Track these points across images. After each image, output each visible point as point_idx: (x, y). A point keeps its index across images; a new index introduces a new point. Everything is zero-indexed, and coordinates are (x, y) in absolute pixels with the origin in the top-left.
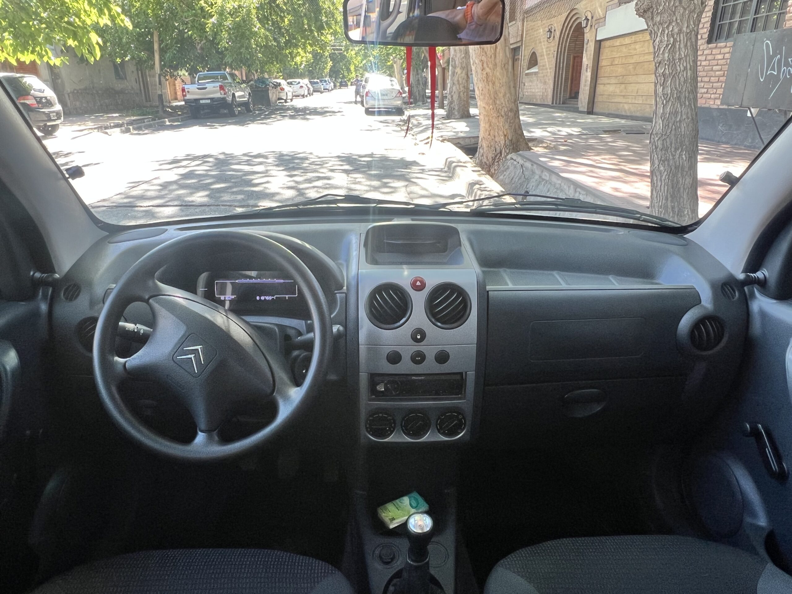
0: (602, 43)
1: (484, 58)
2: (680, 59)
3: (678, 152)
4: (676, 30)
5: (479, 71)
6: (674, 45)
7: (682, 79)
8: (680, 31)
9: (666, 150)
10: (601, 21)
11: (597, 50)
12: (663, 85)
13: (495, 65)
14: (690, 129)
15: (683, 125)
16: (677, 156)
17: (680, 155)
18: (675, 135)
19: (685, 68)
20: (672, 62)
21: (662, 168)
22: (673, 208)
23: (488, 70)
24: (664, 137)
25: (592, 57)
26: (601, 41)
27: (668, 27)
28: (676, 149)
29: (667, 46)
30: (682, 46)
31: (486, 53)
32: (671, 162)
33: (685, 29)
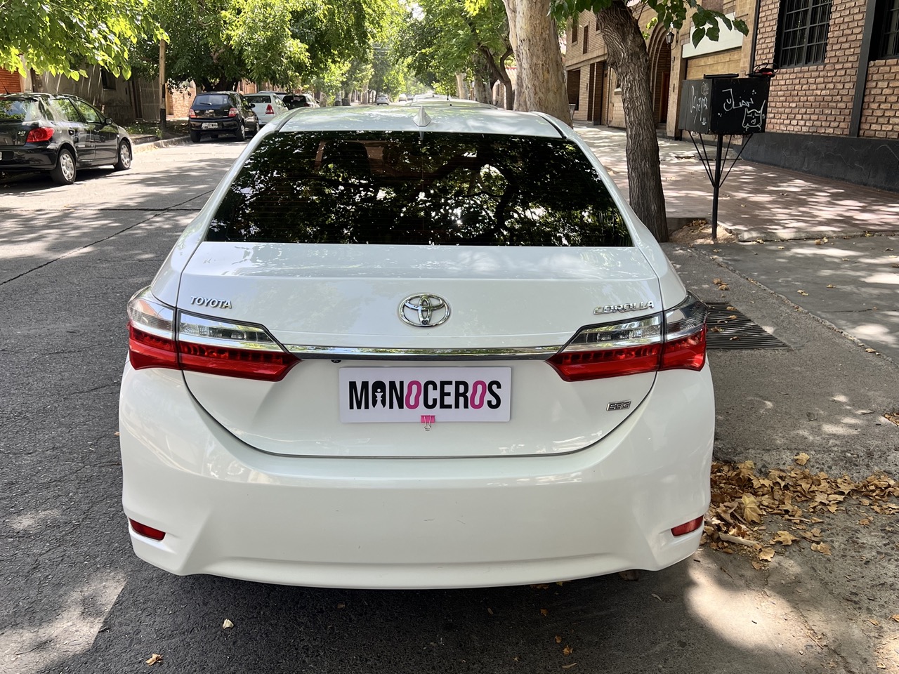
0: (689, 61)
1: (536, 83)
2: (637, 98)
3: (643, 162)
4: (631, 78)
5: (532, 95)
6: (631, 88)
7: (640, 111)
8: (634, 78)
9: (635, 161)
10: (686, 37)
11: (684, 69)
12: (629, 114)
13: (548, 90)
14: (650, 145)
15: (645, 143)
16: (643, 165)
17: (645, 164)
18: (640, 150)
19: (641, 104)
20: (632, 100)
21: (633, 174)
22: (643, 204)
23: (541, 95)
24: (633, 152)
25: (678, 76)
26: (687, 59)
27: (626, 76)
28: (642, 160)
29: (627, 88)
30: (637, 89)
31: (538, 78)
32: (639, 169)
33: (637, 77)
